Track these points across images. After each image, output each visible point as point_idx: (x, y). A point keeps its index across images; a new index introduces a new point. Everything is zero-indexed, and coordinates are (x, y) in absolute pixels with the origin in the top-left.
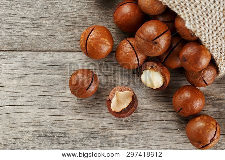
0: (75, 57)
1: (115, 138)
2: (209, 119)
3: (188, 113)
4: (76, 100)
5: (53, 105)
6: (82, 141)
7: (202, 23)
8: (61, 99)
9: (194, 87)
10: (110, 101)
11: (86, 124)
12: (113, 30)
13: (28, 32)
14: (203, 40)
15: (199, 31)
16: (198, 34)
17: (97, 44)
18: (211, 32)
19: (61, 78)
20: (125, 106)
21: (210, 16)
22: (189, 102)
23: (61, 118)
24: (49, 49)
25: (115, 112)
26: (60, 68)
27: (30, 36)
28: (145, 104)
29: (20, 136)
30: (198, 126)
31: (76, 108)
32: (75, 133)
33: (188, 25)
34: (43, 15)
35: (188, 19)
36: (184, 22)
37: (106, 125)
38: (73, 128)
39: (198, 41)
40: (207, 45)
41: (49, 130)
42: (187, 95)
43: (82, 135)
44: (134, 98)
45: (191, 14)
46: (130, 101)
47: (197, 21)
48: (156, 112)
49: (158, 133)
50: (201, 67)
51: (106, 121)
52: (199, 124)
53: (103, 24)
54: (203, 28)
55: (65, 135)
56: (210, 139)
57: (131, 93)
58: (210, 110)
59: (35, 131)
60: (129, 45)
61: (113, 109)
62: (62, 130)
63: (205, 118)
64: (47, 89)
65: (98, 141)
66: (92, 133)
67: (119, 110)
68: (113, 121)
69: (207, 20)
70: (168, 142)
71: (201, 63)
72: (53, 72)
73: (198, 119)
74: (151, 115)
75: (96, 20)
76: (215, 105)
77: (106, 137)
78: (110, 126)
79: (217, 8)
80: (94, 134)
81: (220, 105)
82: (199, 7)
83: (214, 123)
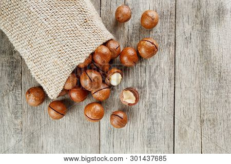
0: (103, 124)
1: (151, 100)
2: (139, 45)
3: (136, 58)
4: (129, 123)
5: (131, 136)
6: (152, 119)
7: (81, 53)
8: (128, 132)
9: (121, 54)
10: (129, 104)
11: (143, 117)
14: (91, 52)
15: (86, 55)
16: (88, 55)
17: (95, 114)
18: (86, 47)
19: (115, 132)
20: (132, 94)
21: (76, 48)
22: (129, 58)
23: (139, 132)
24: (99, 139)
25: (136, 101)
26: (109, 132)
27: (91, 150)
30: (144, 52)
31: (134, 123)
32: (148, 123)
33: (82, 61)
34: (79, 142)
35: (79, 62)
36: (81, 63)
37: (143, 105)
39: (93, 54)
40: (95, 49)
41: (146, 139)
42: (125, 59)
43: (150, 119)
44: (127, 89)
45: (76, 60)
46: (129, 92)
47: (80, 56)
50: (108, 52)
51: (141, 105)
54: (84, 52)
55: (149, 129)
56: (152, 45)
57: (124, 92)
58: (134, 43)
59: (147, 147)
60: (96, 94)
61: (134, 102)
62: (146, 131)
63: (139, 47)
64: (122, 140)
65: (153, 110)
66: (148, 114)
67: (134, 98)
68: (141, 101)
69: (79, 50)
71: (106, 53)
72: (112, 136)
73: (140, 52)
75: (82, 111)
76: (132, 40)
77: (150, 105)
78: (144, 103)
79: (71, 44)
80: (149, 112)
81: (131, 37)
82: (71, 55)
83: (142, 42)
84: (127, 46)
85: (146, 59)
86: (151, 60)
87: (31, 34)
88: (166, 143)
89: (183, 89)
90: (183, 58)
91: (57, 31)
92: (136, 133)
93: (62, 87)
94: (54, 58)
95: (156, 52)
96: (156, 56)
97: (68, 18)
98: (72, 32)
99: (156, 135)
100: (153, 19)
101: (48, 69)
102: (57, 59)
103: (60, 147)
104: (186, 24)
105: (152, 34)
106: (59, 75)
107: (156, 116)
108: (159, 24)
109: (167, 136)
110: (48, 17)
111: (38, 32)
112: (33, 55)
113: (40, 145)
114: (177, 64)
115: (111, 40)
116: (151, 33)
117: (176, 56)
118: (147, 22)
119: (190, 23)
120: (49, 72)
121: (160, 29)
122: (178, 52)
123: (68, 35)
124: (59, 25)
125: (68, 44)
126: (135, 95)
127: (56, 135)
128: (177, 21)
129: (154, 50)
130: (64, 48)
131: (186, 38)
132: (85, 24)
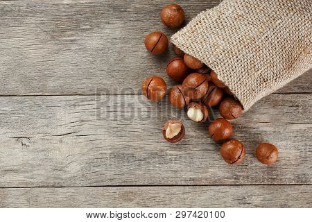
1: (169, 157)
2: (237, 142)
5: (123, 133)
6: (145, 159)
7: (229, 76)
8: (130, 130)
9: (224, 120)
10: (165, 131)
11: (147, 147)
12: (166, 79)
13: (105, 81)
14: (230, 88)
16: (226, 84)
18: (236, 82)
20: (176, 134)
21: (235, 71)
22: (220, 130)
23: (130, 144)
25: (169, 139)
27: (106, 84)
28: (190, 132)
29: (100, 157)
30: (228, 148)
31: (140, 136)
32: (140, 154)
33: (219, 78)
34: (115, 69)
35: (219, 74)
36: (216, 75)
37: (162, 148)
38: (139, 150)
41: (121, 152)
42: (219, 125)
43: (145, 156)
44: (182, 128)
45: (221, 70)
46: (179, 130)
47: (226, 75)
48: (199, 138)
49: (200, 153)
51: (163, 145)
52: (230, 146)
53: (159, 74)
54: (230, 79)
55: (133, 155)
56: (237, 157)
57: (180, 125)
58: (238, 135)
59: (111, 153)
60: (178, 91)
61: (167, 137)
62: (130, 152)
63: (234, 142)
64: (119, 123)
65: (157, 159)
66: (152, 154)
67: (171, 137)
68: (168, 144)
69: (232, 74)
70: (208, 160)
73: (229, 142)
74: (195, 140)
75: (154, 72)
76: (241, 132)
77: (162, 157)
78: (165, 149)
79: (240, 65)
80: (153, 155)
81: (246, 131)
82: (227, 65)
83: (240, 145)
84: (234, 126)
85: (219, 150)
86: (217, 156)
87: (250, 19)
88: (116, 177)
89: (182, 197)
90: (221, 195)
91: (254, 49)
92: (128, 139)
93: (187, 53)
94: (222, 45)
95: (228, 162)
96: (223, 162)
97: (269, 61)
98: (253, 66)
99: (126, 164)
100: (267, 158)
101: (209, 37)
102: (222, 48)
103: (109, 45)
104: (261, 198)
105: (249, 157)
106: (202, 50)
107: (149, 163)
108: (262, 165)
109: (124, 178)
110: (270, 40)
111: (253, 28)
112: (226, 19)
113: (112, 21)
114: (213, 187)
115: (243, 109)
116: (251, 156)
117: (222, 187)
118: (264, 150)
119: (263, 202)
120: (205, 37)
121: (256, 166)
122: (228, 189)
123: (249, 61)
124: (261, 51)
125: (239, 61)
126: (175, 138)
127: (124, 40)
128: (265, 186)
129: (230, 160)
130: (235, 57)
131: (244, 198)
132: (262, 80)
